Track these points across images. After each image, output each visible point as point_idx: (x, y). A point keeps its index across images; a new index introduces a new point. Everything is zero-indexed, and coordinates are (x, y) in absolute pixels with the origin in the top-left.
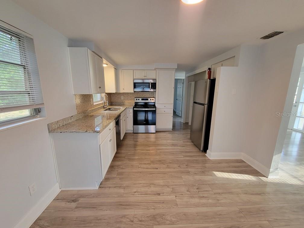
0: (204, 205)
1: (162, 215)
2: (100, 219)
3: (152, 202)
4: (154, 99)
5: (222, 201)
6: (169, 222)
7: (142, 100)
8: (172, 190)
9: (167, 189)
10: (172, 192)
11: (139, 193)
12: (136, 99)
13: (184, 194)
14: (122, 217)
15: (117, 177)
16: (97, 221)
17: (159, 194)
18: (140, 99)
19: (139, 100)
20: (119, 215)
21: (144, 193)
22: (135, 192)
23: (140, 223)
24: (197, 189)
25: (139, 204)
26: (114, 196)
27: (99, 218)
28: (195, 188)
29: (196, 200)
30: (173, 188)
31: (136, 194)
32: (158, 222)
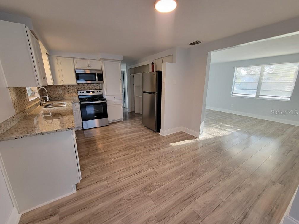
0: (173, 167)
1: (150, 185)
2: (98, 214)
3: (137, 179)
4: (101, 91)
5: (183, 160)
6: (157, 186)
7: (87, 92)
8: (148, 165)
9: (145, 166)
10: (149, 166)
11: (124, 178)
12: (79, 92)
13: (158, 165)
14: (119, 201)
15: (91, 174)
16: (96, 216)
17: (140, 172)
18: (85, 92)
19: (83, 92)
20: (115, 202)
21: (127, 176)
22: (119, 179)
23: (136, 197)
24: (165, 158)
25: (128, 185)
26: (99, 190)
27: (96, 213)
28: (163, 158)
29: (168, 166)
30: (148, 164)
31: (120, 179)
32: (149, 190)
